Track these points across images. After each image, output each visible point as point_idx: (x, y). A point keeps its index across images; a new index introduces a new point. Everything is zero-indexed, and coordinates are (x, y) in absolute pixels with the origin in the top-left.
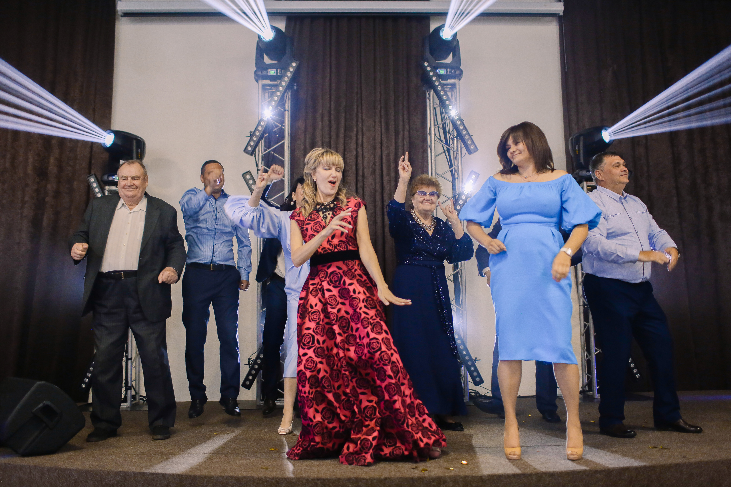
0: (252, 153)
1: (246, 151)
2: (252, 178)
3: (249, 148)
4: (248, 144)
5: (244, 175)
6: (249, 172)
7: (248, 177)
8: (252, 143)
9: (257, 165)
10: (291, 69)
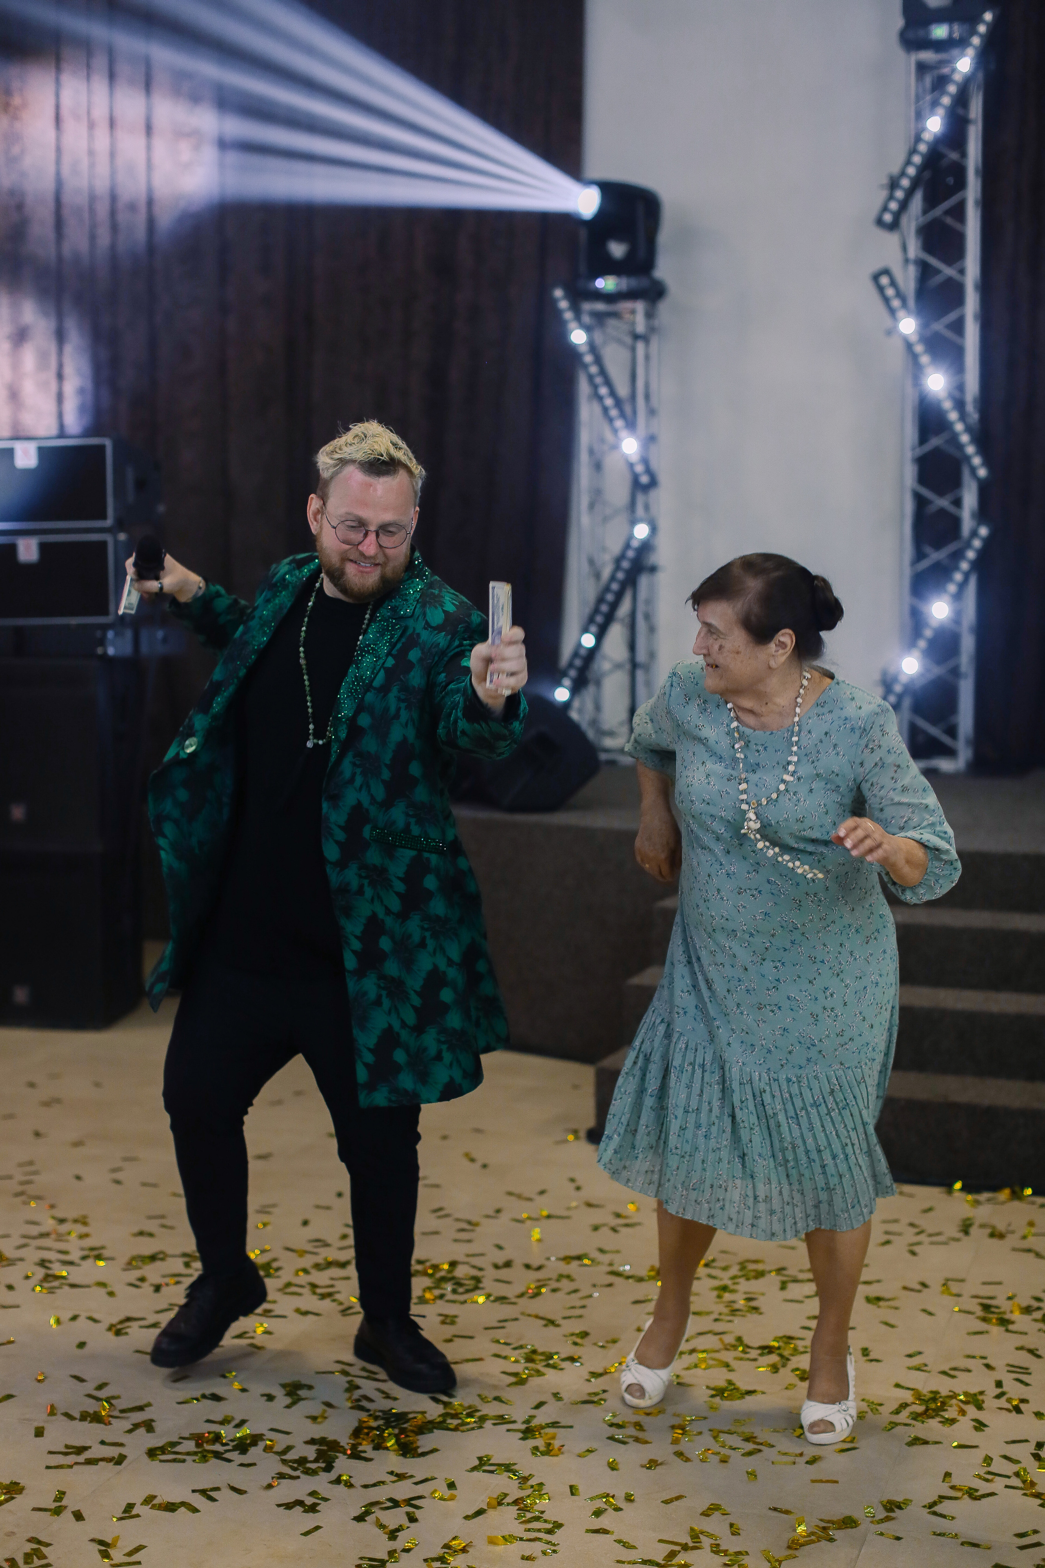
0: (894, 226)
1: (880, 222)
2: (893, 283)
3: (888, 218)
4: (885, 209)
5: (876, 278)
6: (886, 272)
7: (884, 280)
8: (894, 206)
9: (904, 248)
10: (982, 29)
